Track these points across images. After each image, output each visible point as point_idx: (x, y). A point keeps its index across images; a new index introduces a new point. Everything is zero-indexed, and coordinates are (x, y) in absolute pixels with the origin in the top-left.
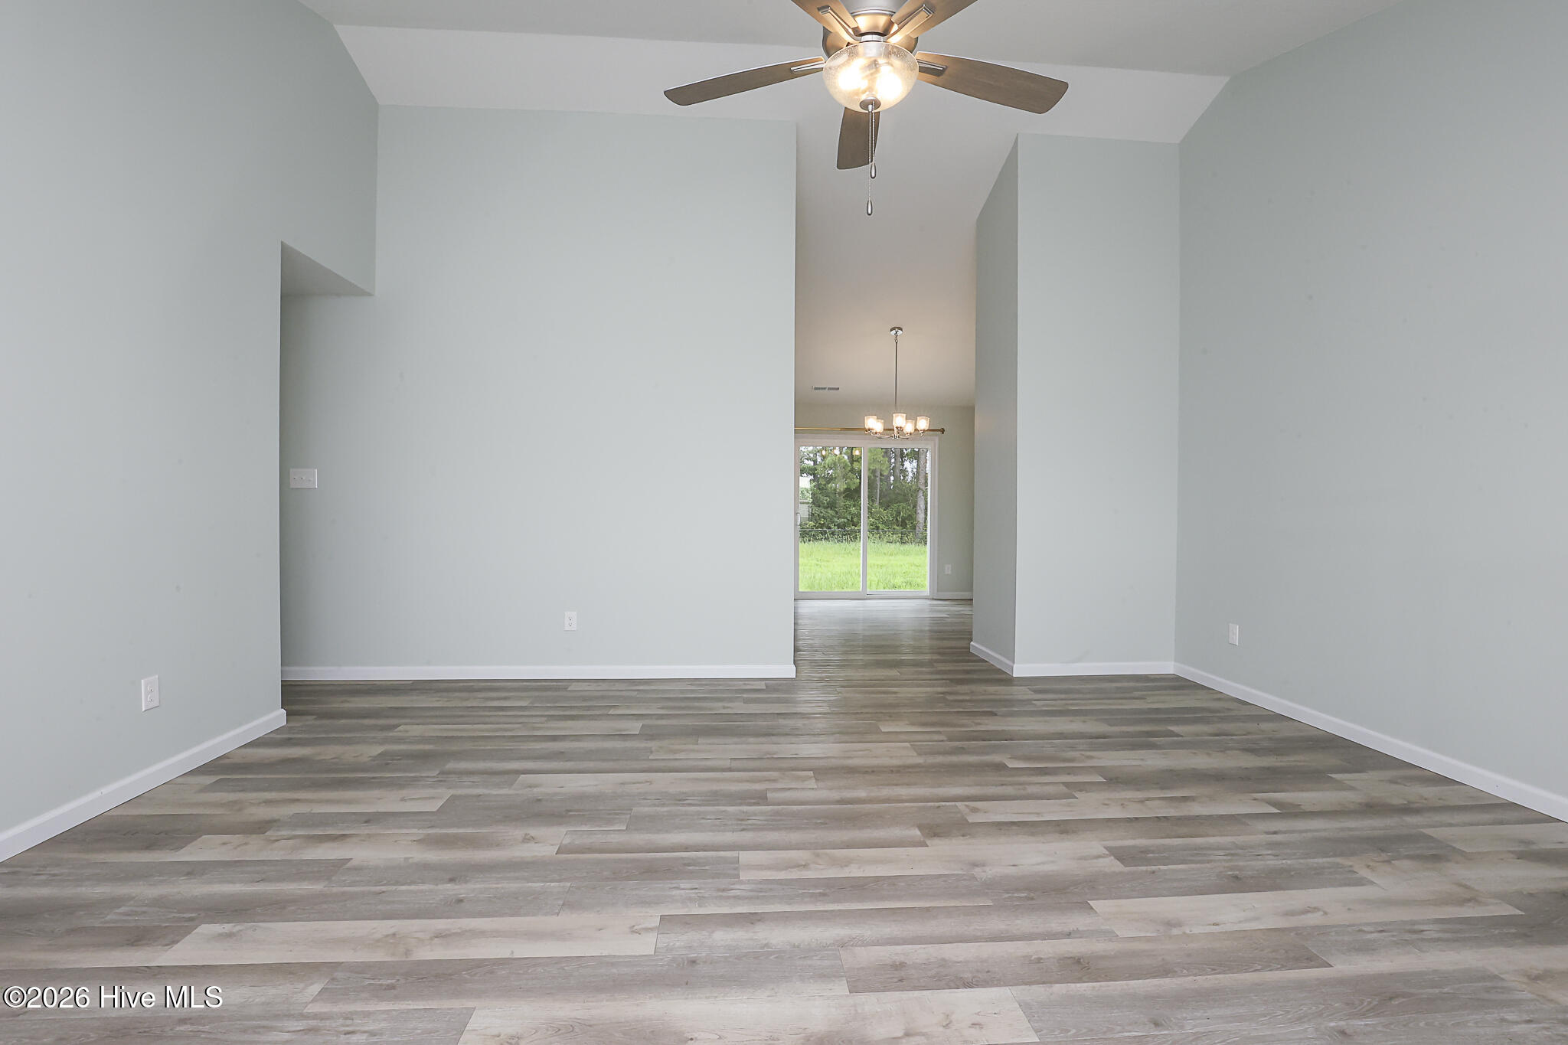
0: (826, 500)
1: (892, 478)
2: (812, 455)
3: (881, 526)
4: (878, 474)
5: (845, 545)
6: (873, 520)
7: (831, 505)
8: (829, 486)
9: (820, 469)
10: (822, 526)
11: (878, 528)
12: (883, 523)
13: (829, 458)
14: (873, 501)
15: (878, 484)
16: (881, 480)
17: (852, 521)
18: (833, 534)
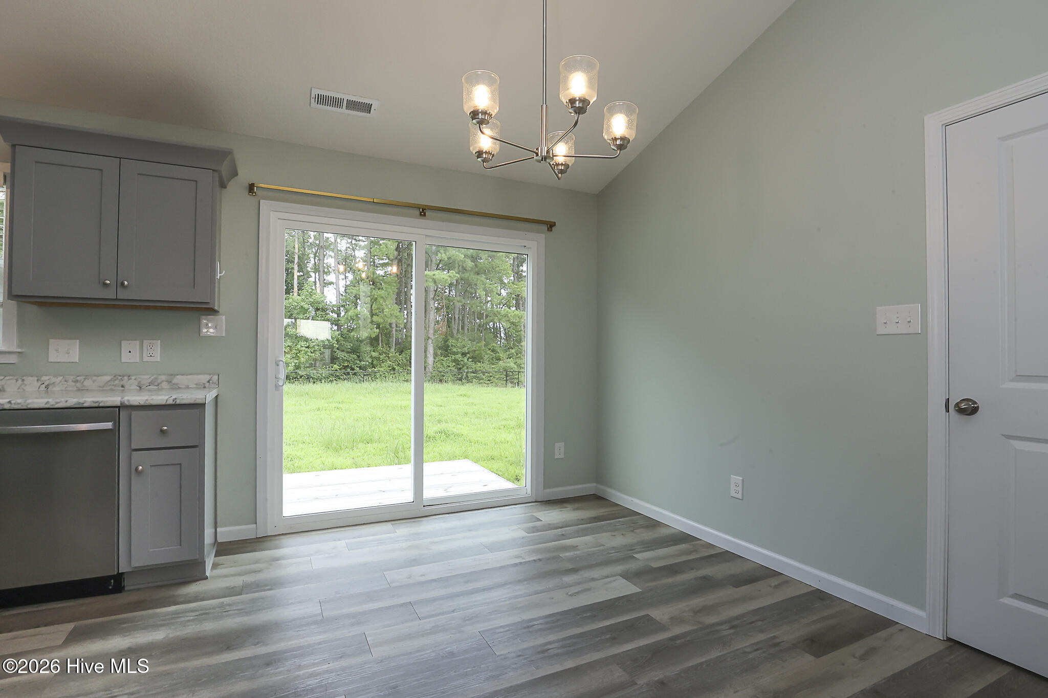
0: (349, 345)
1: (405, 330)
2: (335, 309)
3: (397, 368)
4: (394, 326)
5: (365, 385)
6: (391, 363)
7: (355, 351)
8: (352, 334)
9: (342, 322)
10: (345, 367)
11: (394, 369)
12: (398, 365)
13: (351, 311)
14: (389, 347)
15: (394, 334)
16: (396, 331)
17: (372, 364)
18: (355, 374)
